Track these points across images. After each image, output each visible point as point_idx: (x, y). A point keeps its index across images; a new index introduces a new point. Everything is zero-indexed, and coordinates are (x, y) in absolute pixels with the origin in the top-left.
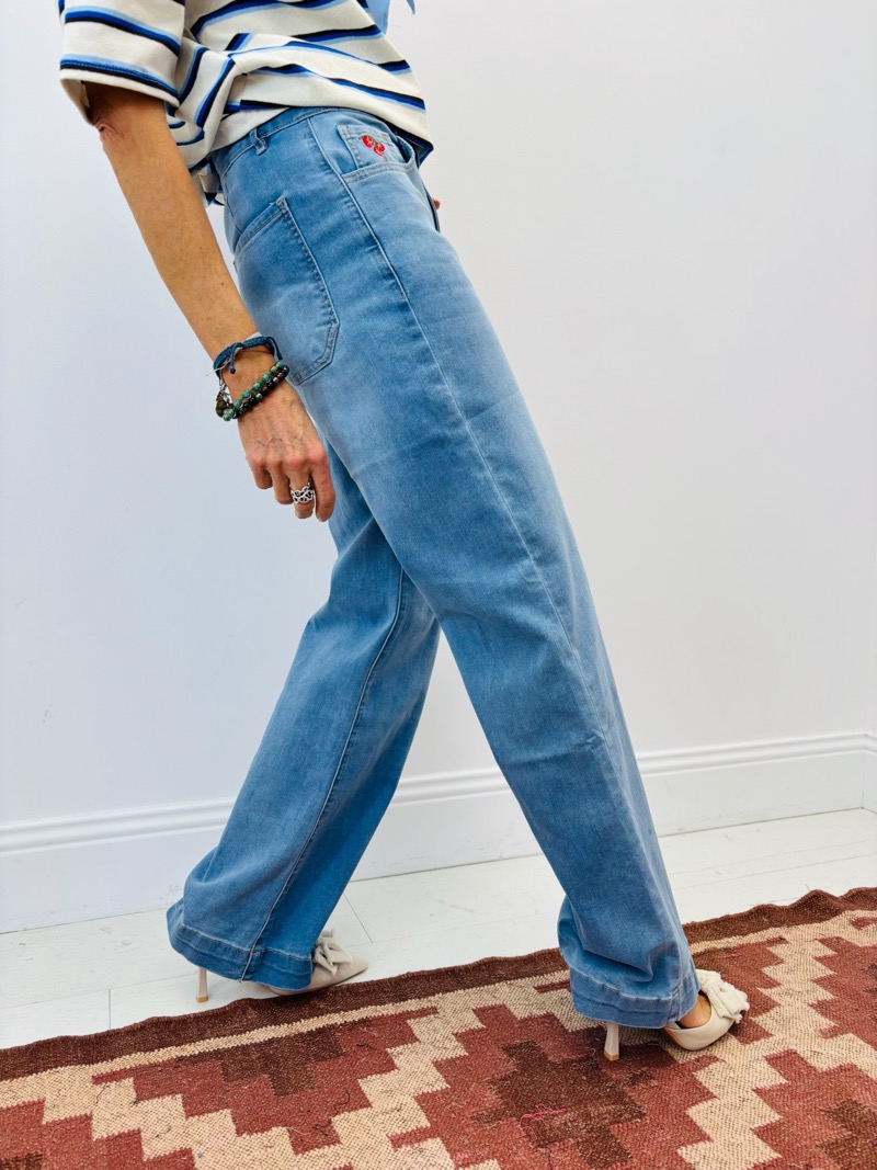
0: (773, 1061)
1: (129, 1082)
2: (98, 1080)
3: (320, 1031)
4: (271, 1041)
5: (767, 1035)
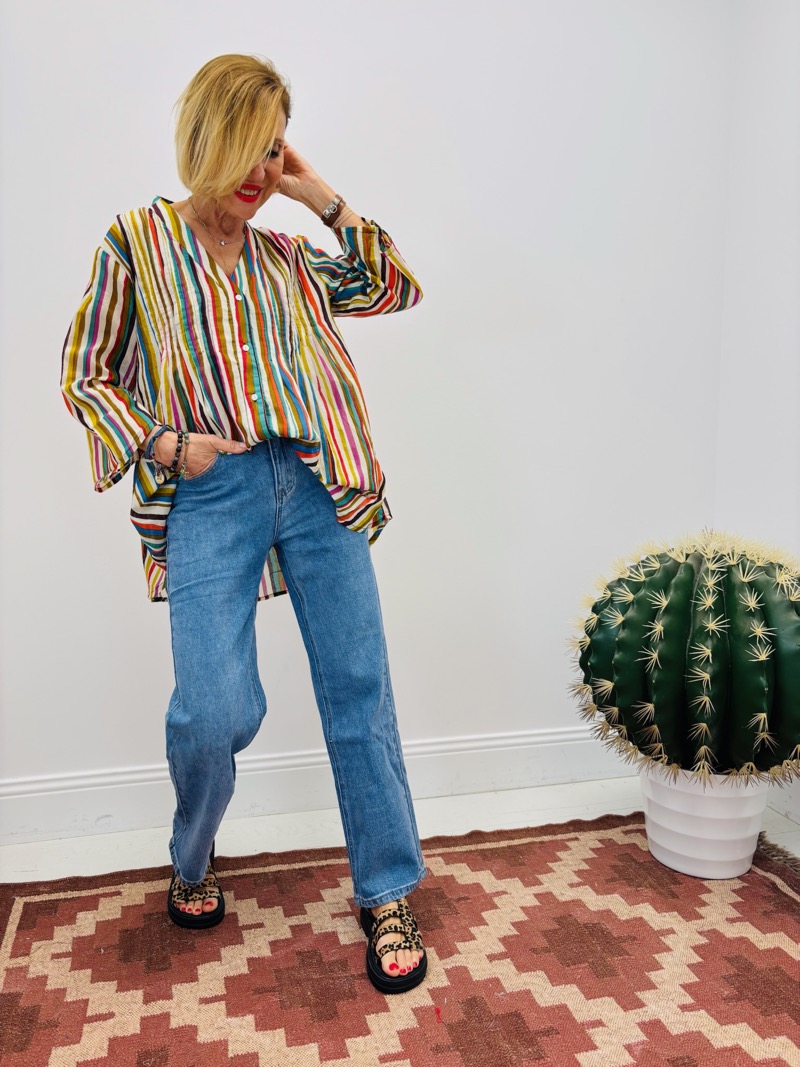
0: (537, 896)
3: (304, 869)
4: (279, 871)
5: (541, 884)
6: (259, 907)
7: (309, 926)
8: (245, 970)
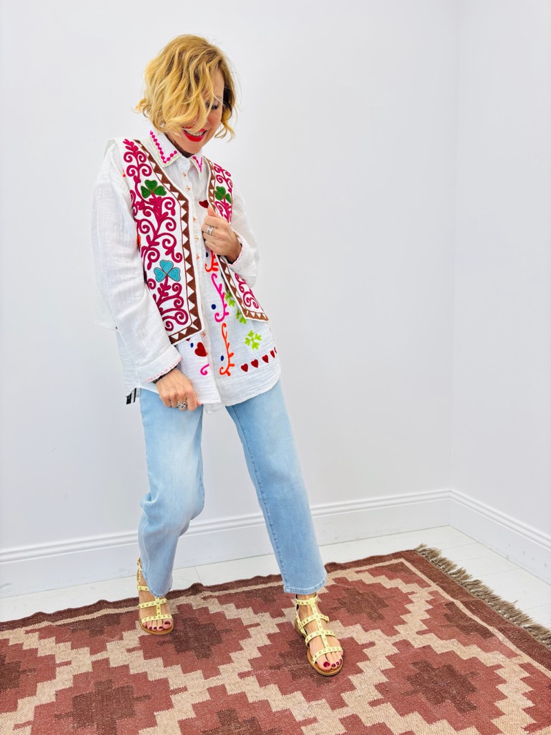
1: (37, 633)
2: (27, 632)
5: (284, 615)
6: (72, 649)
7: (107, 661)
8: (54, 700)
